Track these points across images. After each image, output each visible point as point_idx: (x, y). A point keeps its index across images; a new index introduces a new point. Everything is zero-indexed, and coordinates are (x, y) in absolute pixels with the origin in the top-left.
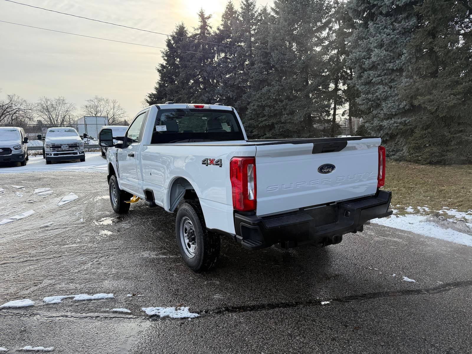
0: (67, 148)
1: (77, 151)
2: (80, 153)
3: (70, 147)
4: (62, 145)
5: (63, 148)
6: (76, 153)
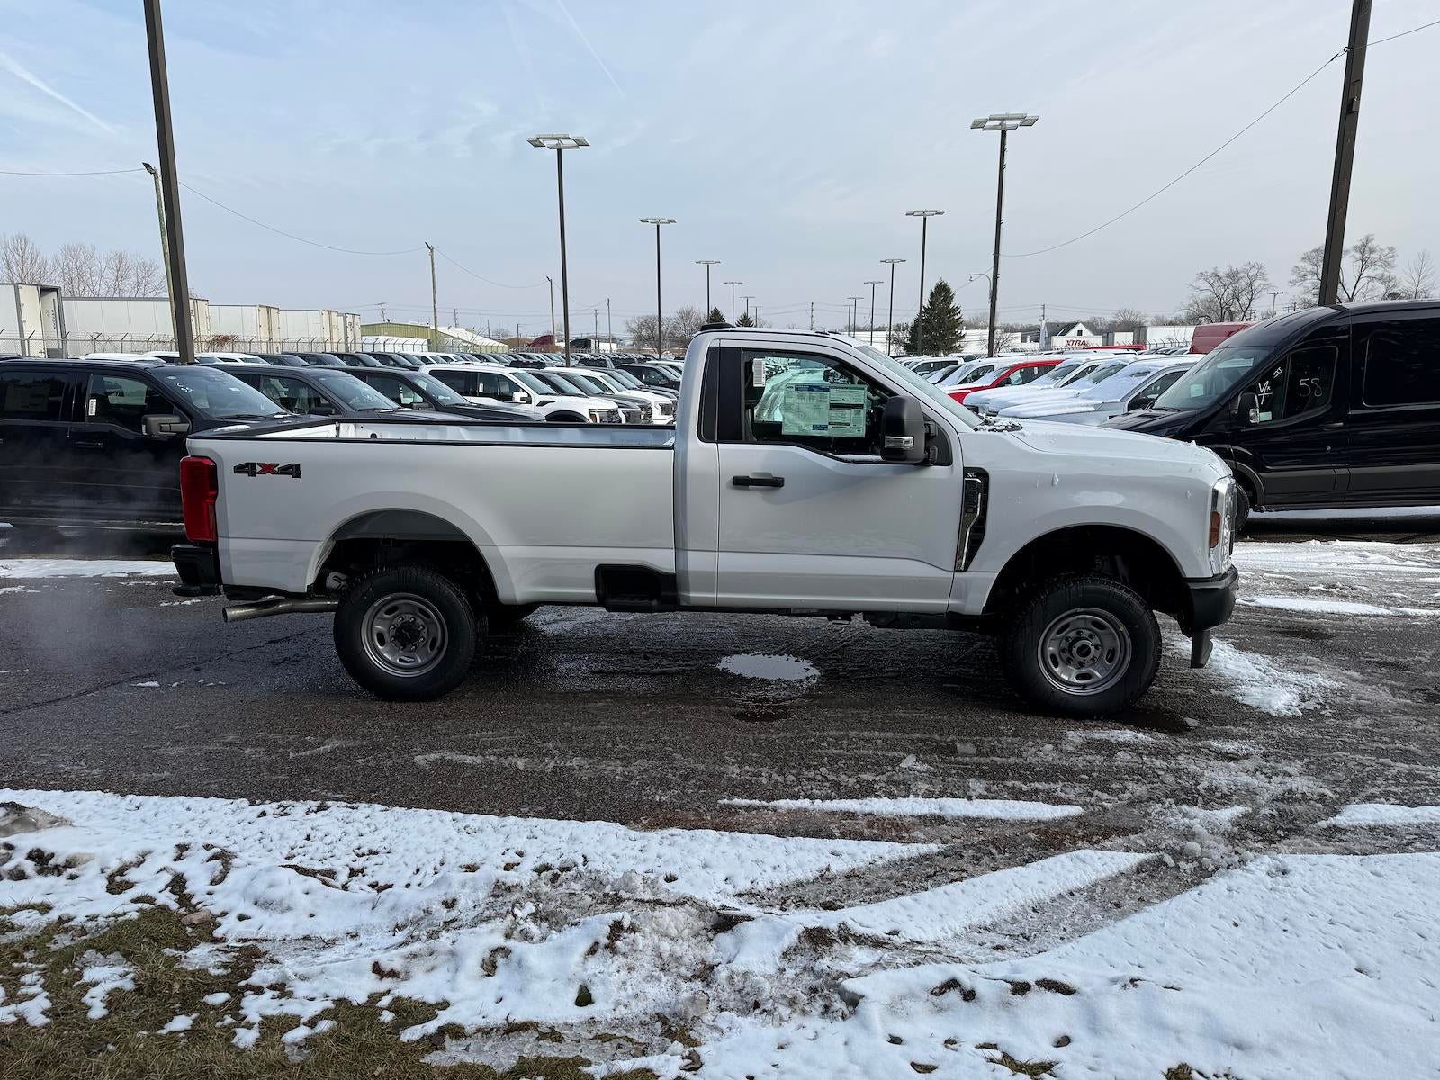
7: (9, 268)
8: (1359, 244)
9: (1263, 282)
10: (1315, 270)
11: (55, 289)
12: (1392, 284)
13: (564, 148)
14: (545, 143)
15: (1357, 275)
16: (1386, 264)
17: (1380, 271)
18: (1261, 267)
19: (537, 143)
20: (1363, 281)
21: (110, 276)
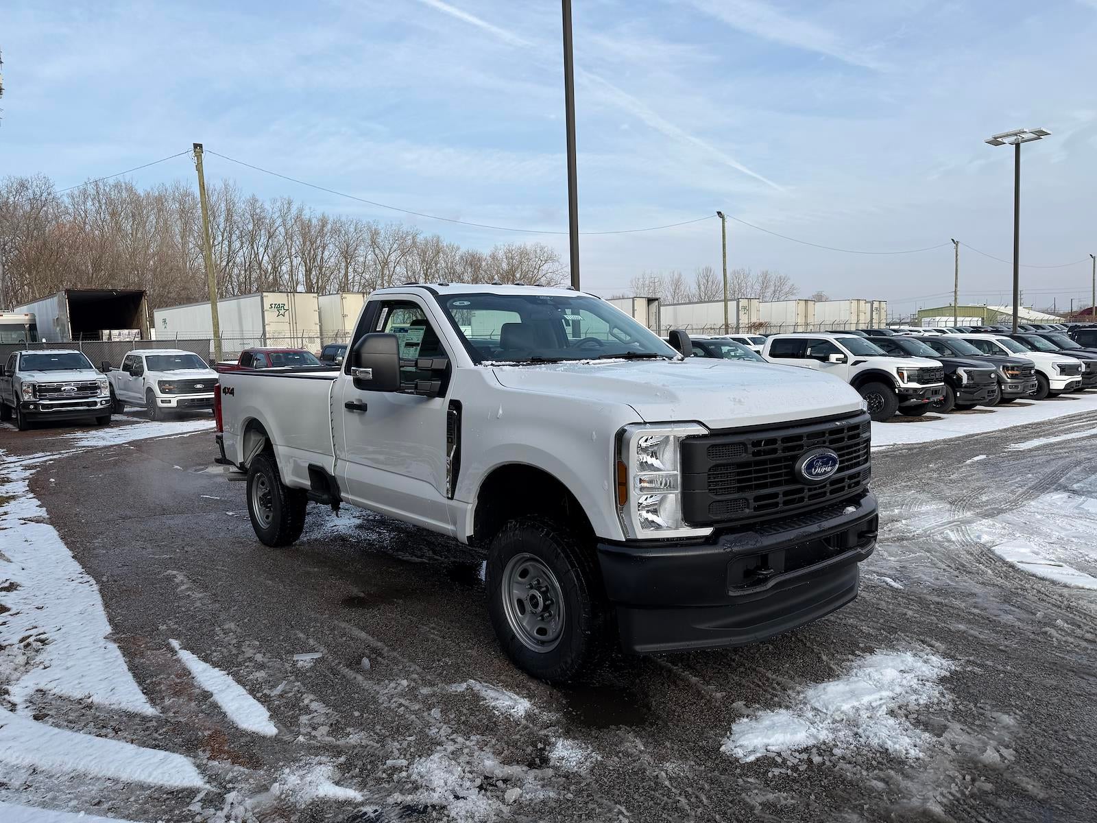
7: (699, 289)
11: (657, 299)
13: (1023, 142)
14: (1005, 140)
19: (996, 142)
21: (757, 287)
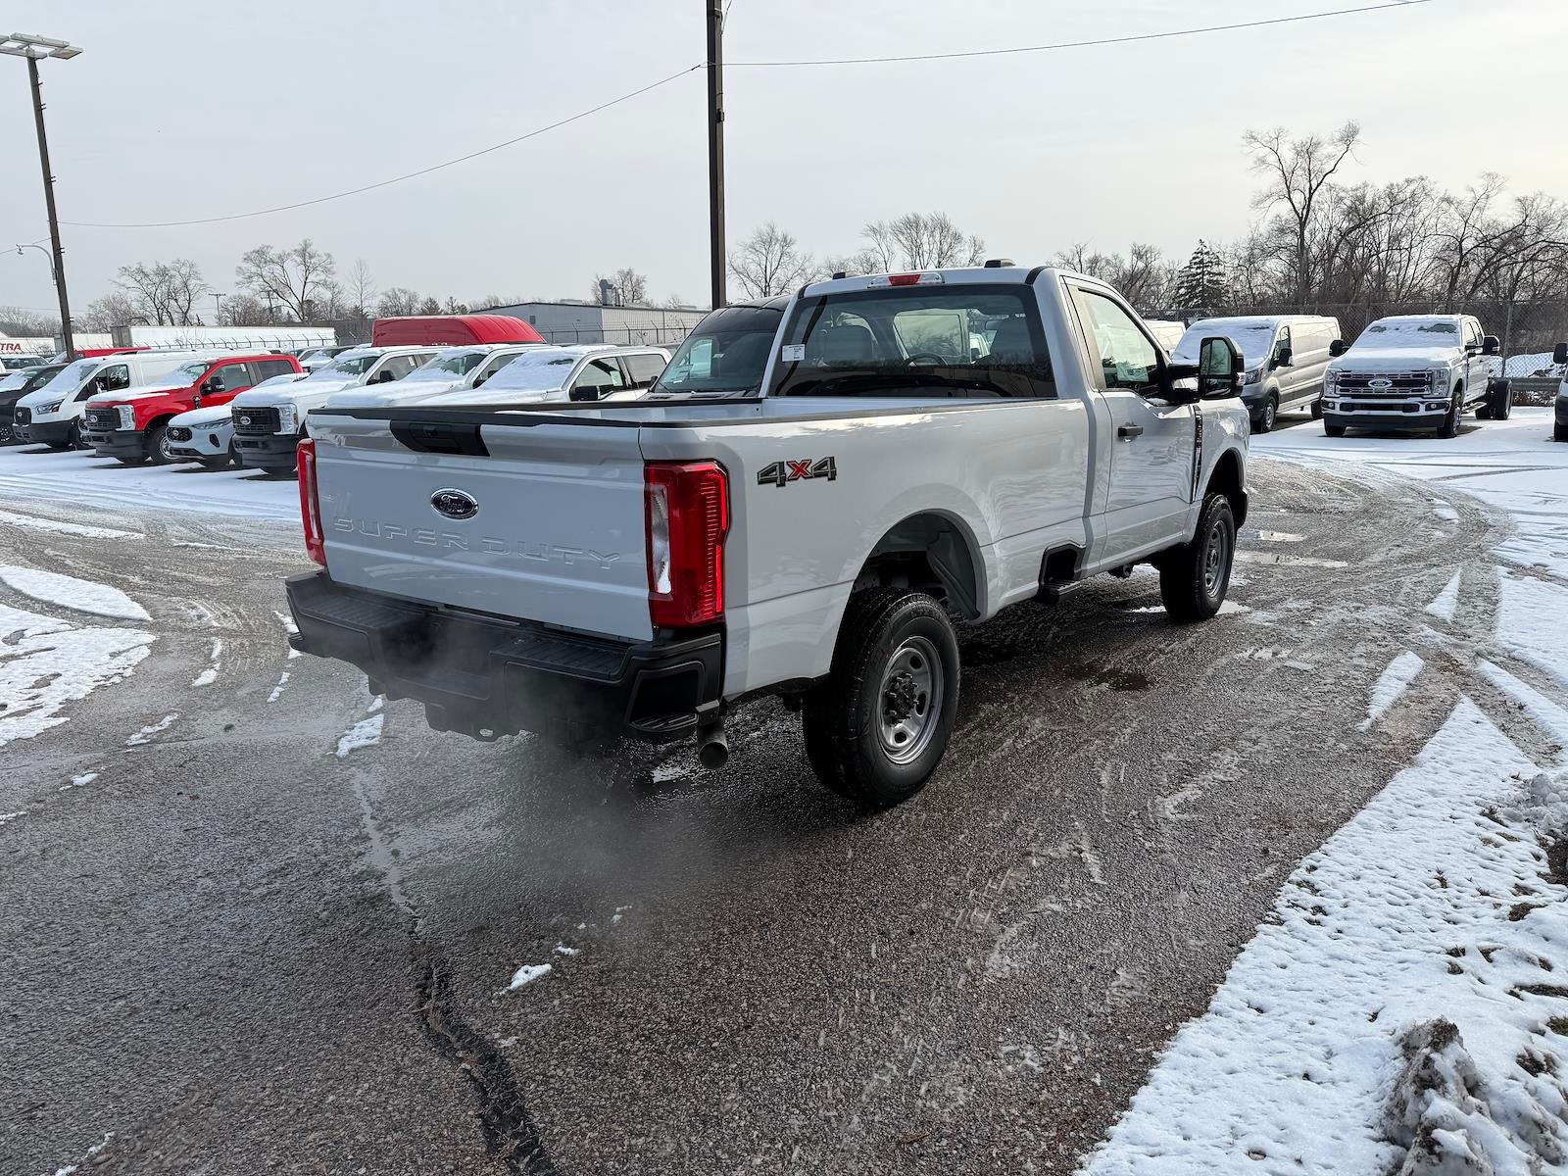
0: (1386, 387)
1: (1421, 399)
2: (1428, 408)
3: (1396, 383)
4: (1372, 377)
5: (1374, 386)
6: (1415, 407)
8: (299, 248)
9: (198, 282)
10: (259, 272)
12: (336, 290)
15: (303, 279)
16: (326, 271)
17: (323, 277)
18: (192, 266)
20: (309, 286)
